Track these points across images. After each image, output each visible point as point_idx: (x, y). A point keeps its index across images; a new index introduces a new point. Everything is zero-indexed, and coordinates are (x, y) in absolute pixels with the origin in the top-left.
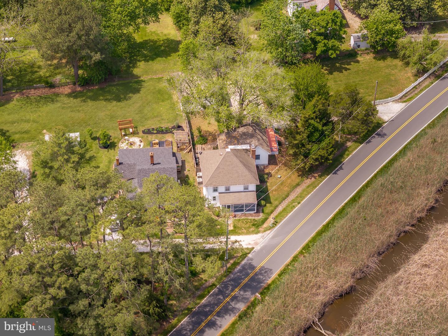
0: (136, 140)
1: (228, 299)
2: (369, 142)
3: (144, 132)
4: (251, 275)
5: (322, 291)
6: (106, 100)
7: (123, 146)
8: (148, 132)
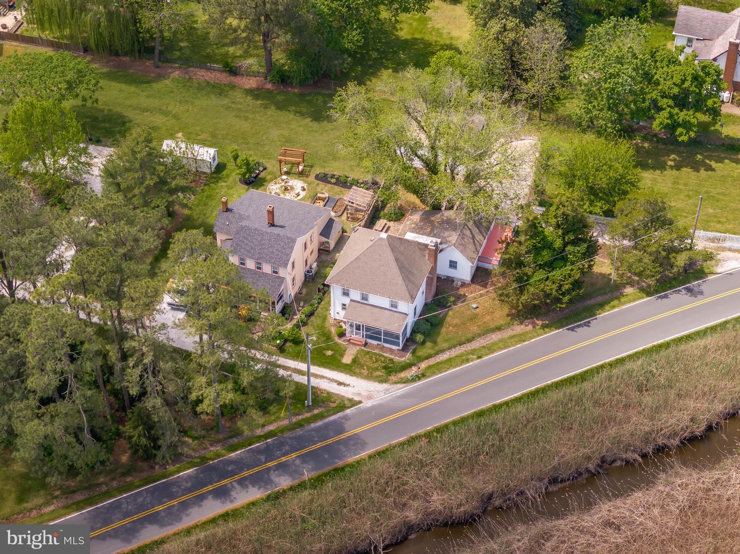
2: (666, 296)
3: (317, 177)
7: (274, 188)
8: (324, 178)
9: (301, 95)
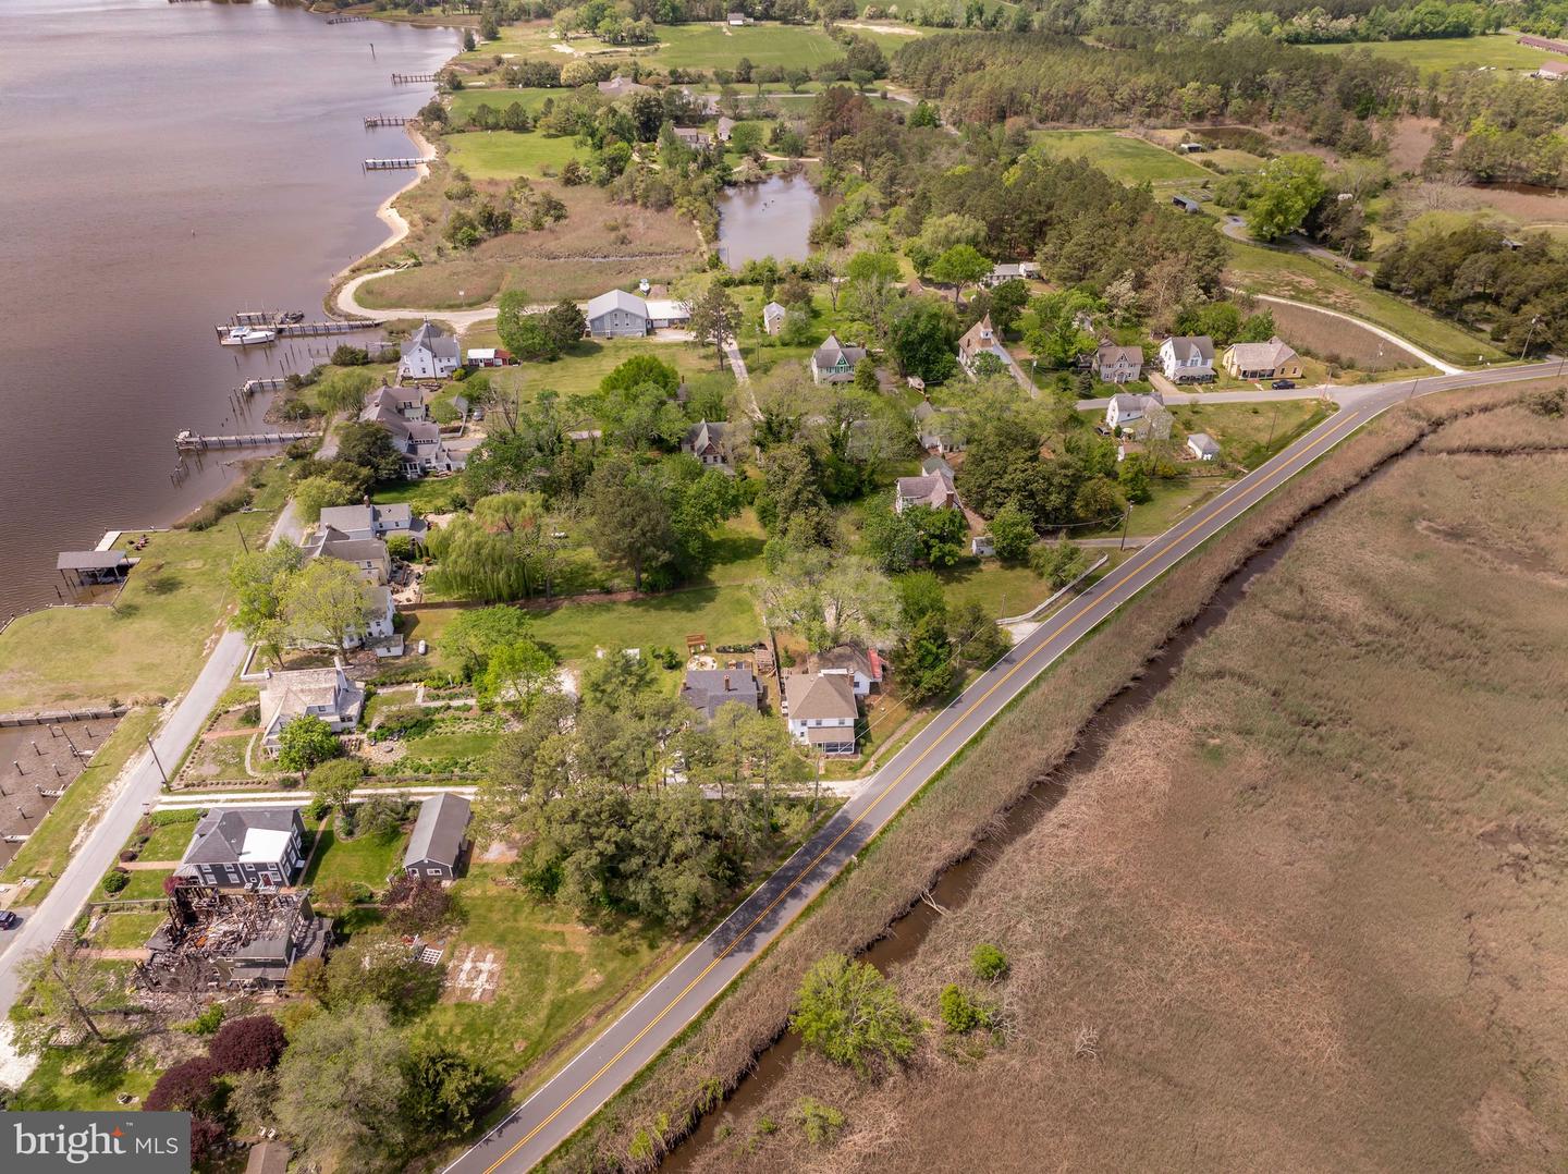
0: (708, 659)
1: (816, 862)
2: (995, 669)
3: (718, 650)
4: (846, 832)
5: (934, 854)
6: (673, 609)
7: (692, 666)
8: (724, 650)
9: (667, 596)
